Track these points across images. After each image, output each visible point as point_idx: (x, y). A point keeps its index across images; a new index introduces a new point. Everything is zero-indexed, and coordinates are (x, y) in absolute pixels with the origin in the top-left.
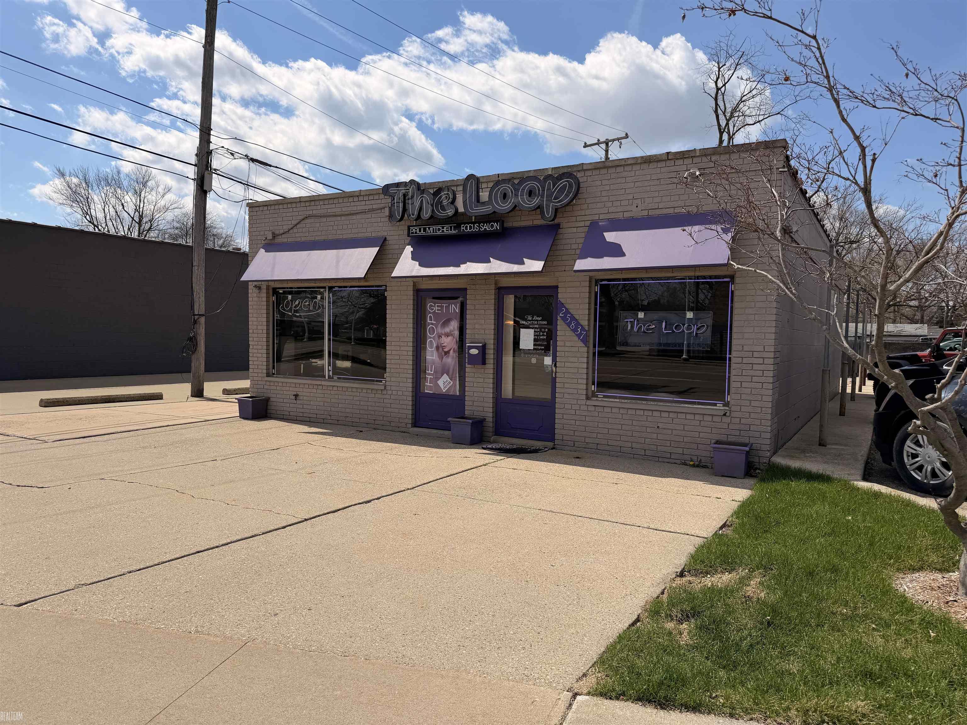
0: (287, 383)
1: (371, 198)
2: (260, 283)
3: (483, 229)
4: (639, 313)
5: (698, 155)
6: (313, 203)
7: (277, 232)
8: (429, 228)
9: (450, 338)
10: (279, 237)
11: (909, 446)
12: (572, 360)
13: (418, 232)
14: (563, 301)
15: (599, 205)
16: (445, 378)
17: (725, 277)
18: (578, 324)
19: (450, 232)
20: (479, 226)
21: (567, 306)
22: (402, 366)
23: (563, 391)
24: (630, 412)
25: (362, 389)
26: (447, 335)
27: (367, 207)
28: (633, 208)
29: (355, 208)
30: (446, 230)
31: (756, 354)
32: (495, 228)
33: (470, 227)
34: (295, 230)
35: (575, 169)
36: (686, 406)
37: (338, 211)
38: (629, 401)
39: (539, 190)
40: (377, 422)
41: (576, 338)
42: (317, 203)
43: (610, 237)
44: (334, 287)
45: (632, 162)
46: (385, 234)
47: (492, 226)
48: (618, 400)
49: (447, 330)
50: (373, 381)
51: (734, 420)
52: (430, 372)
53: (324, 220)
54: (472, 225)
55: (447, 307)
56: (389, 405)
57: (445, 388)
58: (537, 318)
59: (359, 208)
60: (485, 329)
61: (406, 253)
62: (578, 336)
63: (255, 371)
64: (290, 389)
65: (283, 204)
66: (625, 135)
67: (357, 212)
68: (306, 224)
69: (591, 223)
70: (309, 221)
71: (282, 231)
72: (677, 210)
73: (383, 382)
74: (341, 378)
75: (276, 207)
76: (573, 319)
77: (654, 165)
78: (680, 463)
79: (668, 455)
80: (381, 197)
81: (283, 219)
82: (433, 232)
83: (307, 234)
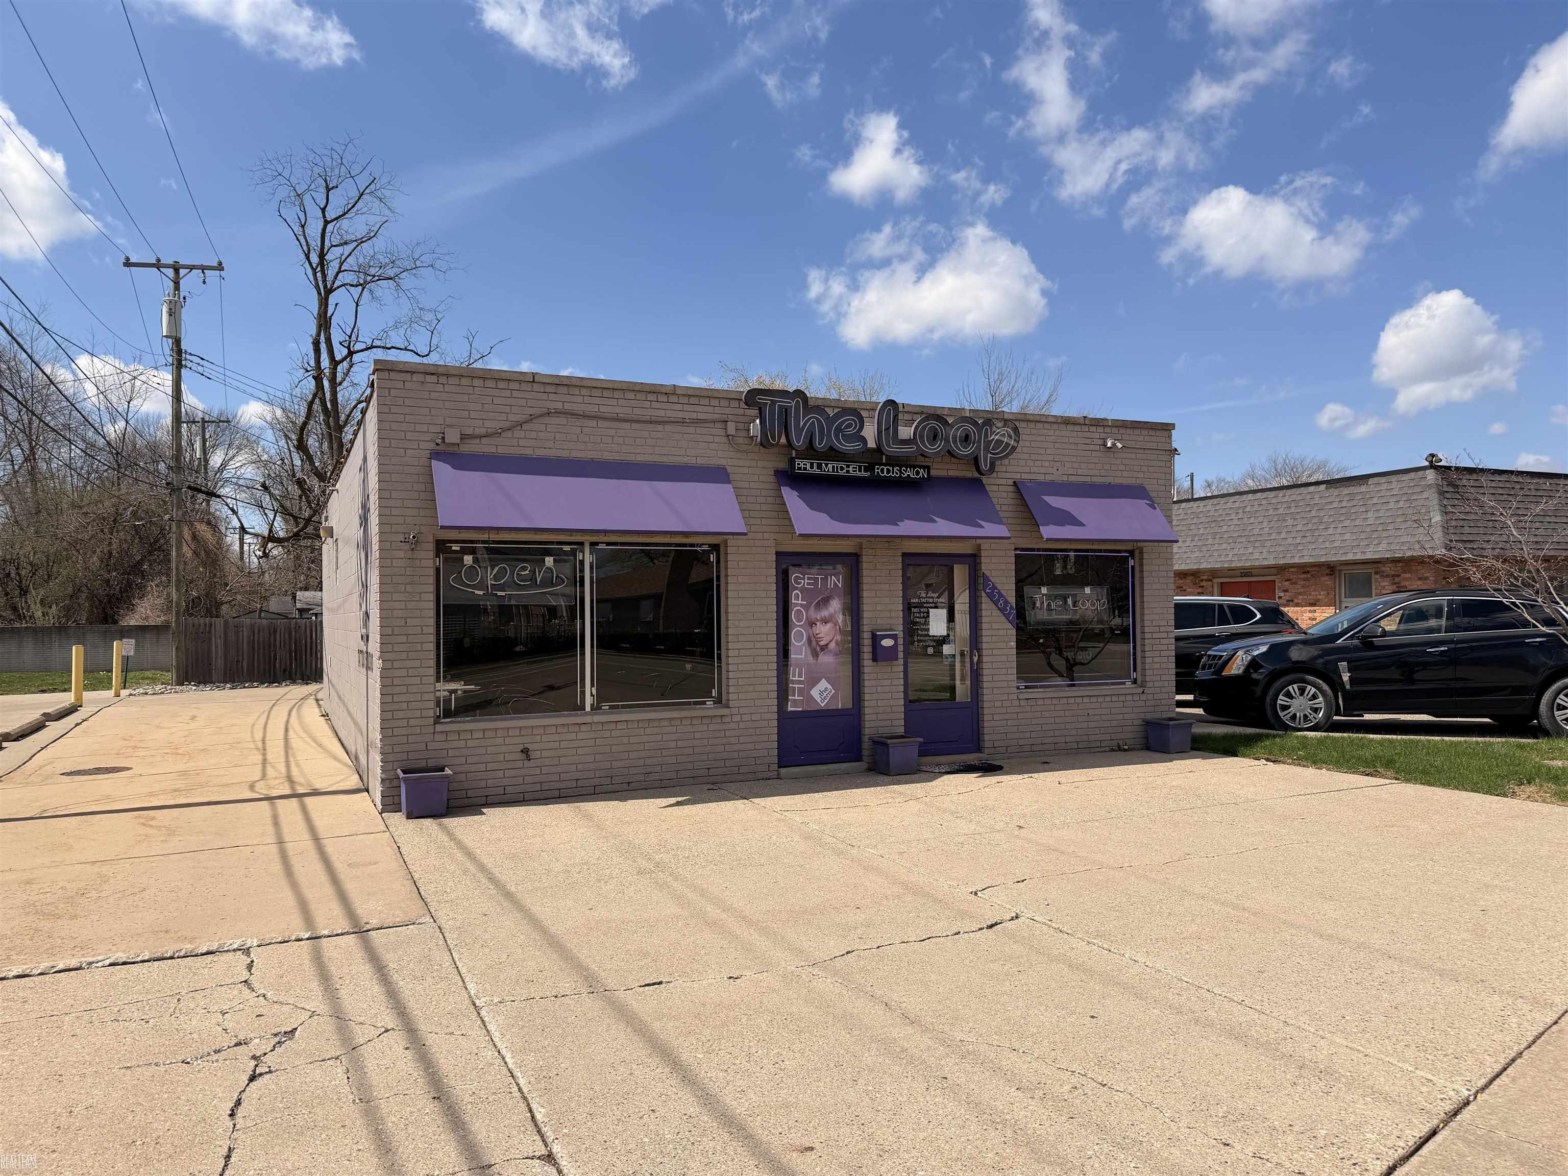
0: (497, 729)
1: (692, 400)
3: (906, 475)
4: (1043, 588)
6: (564, 390)
7: (472, 431)
8: (827, 465)
9: (829, 625)
10: (473, 441)
12: (999, 645)
13: (808, 468)
14: (987, 573)
16: (823, 684)
17: (1126, 551)
18: (1006, 601)
19: (858, 474)
20: (900, 471)
21: (993, 580)
22: (758, 674)
25: (681, 719)
26: (825, 621)
27: (687, 416)
28: (1054, 471)
29: (662, 413)
30: (854, 470)
32: (921, 475)
33: (888, 471)
34: (518, 433)
36: (1108, 687)
37: (623, 411)
38: (1053, 689)
40: (711, 772)
41: (1003, 619)
42: (576, 391)
43: (1055, 501)
44: (597, 544)
45: (1053, 420)
46: (723, 462)
47: (918, 473)
49: (825, 613)
50: (689, 703)
51: (1149, 697)
52: (797, 678)
53: (593, 423)
54: (891, 469)
55: (825, 580)
56: (734, 740)
58: (932, 595)
59: (669, 414)
60: (890, 611)
61: (791, 497)
62: (1007, 617)
63: (398, 715)
64: (508, 741)
65: (485, 379)
66: (216, 265)
67: (667, 419)
68: (548, 426)
69: (1014, 482)
70: (554, 420)
71: (483, 431)
72: (1094, 479)
73: (710, 703)
74: (617, 707)
75: (464, 381)
76: (1001, 595)
77: (1070, 427)
78: (1113, 750)
79: (1098, 744)
80: (715, 402)
81: (483, 408)
82: (833, 471)
83: (551, 444)
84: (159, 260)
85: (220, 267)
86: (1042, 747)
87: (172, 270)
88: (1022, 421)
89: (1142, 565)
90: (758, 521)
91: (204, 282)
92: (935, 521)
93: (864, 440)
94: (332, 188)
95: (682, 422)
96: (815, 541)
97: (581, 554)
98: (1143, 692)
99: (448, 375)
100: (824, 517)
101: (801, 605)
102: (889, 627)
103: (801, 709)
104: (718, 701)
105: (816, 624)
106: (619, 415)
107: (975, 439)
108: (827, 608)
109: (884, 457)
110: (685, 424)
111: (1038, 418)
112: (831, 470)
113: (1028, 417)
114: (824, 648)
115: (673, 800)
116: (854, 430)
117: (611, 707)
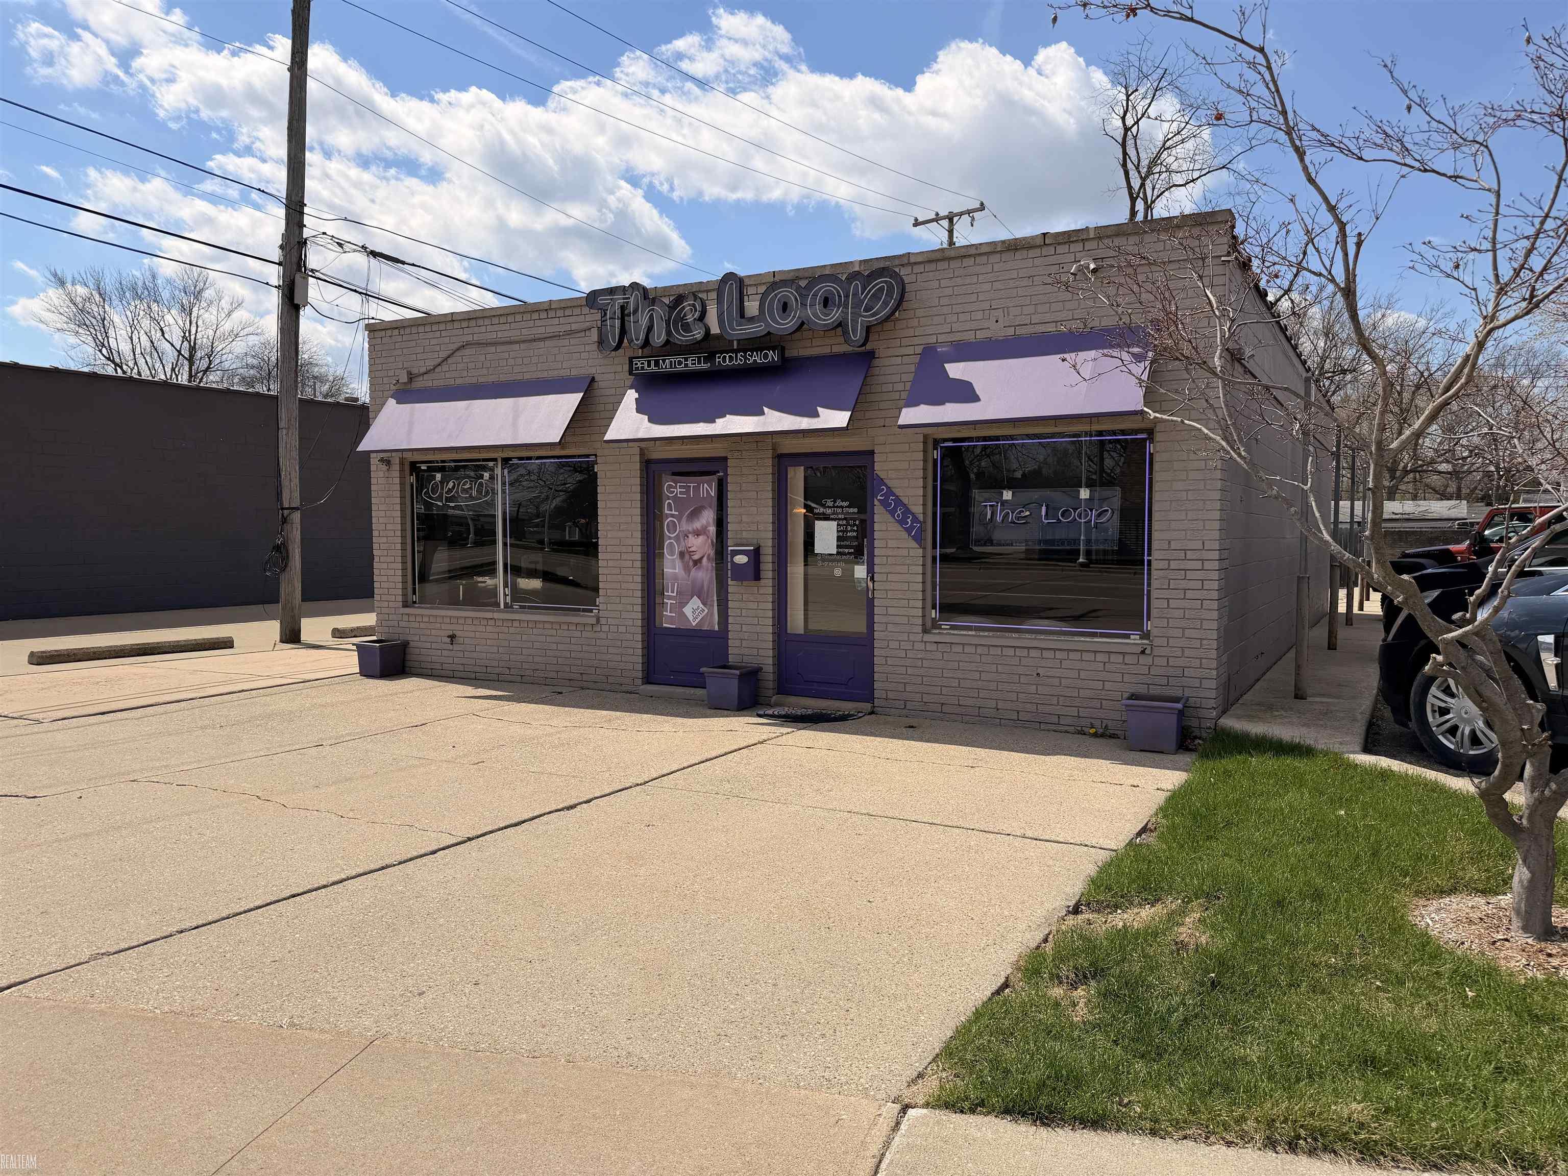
0: (436, 616)
1: (568, 312)
2: (389, 454)
3: (751, 361)
4: (1005, 492)
5: (1092, 236)
6: (473, 323)
7: (415, 371)
8: (664, 361)
9: (701, 537)
10: (418, 379)
11: (1434, 696)
12: (899, 569)
13: (646, 367)
14: (882, 475)
15: (937, 320)
16: (695, 603)
17: (1139, 431)
18: (907, 511)
19: (698, 367)
20: (745, 357)
21: (890, 483)
22: (624, 586)
23: (884, 620)
24: (993, 651)
25: (560, 624)
26: (697, 533)
27: (562, 329)
28: (992, 324)
29: (542, 330)
30: (692, 364)
31: (1190, 555)
32: (770, 358)
33: (731, 358)
34: (445, 367)
35: (897, 262)
36: (1082, 639)
37: (514, 334)
38: (991, 634)
39: (840, 296)
40: (585, 677)
42: (480, 322)
44: (510, 459)
45: (987, 249)
46: (592, 371)
47: (766, 356)
48: (973, 633)
49: (697, 525)
50: (579, 610)
51: (1158, 661)
52: (670, 594)
53: (493, 349)
54: (734, 355)
55: (697, 489)
56: (604, 650)
57: (695, 618)
58: (842, 504)
59: (549, 329)
60: (757, 523)
61: (627, 400)
62: (909, 532)
63: (383, 598)
64: (442, 626)
66: (978, 206)
67: (547, 335)
68: (463, 357)
69: (922, 349)
70: (467, 352)
71: (424, 370)
73: (595, 612)
74: (524, 607)
76: (897, 503)
79: (1055, 720)
81: (426, 350)
82: (671, 367)
83: (465, 374)
84: (937, 214)
85: (982, 207)
88: (938, 260)
89: (1156, 452)
95: (559, 336)
98: (1144, 652)
108: (698, 519)
110: (563, 337)
112: (668, 366)
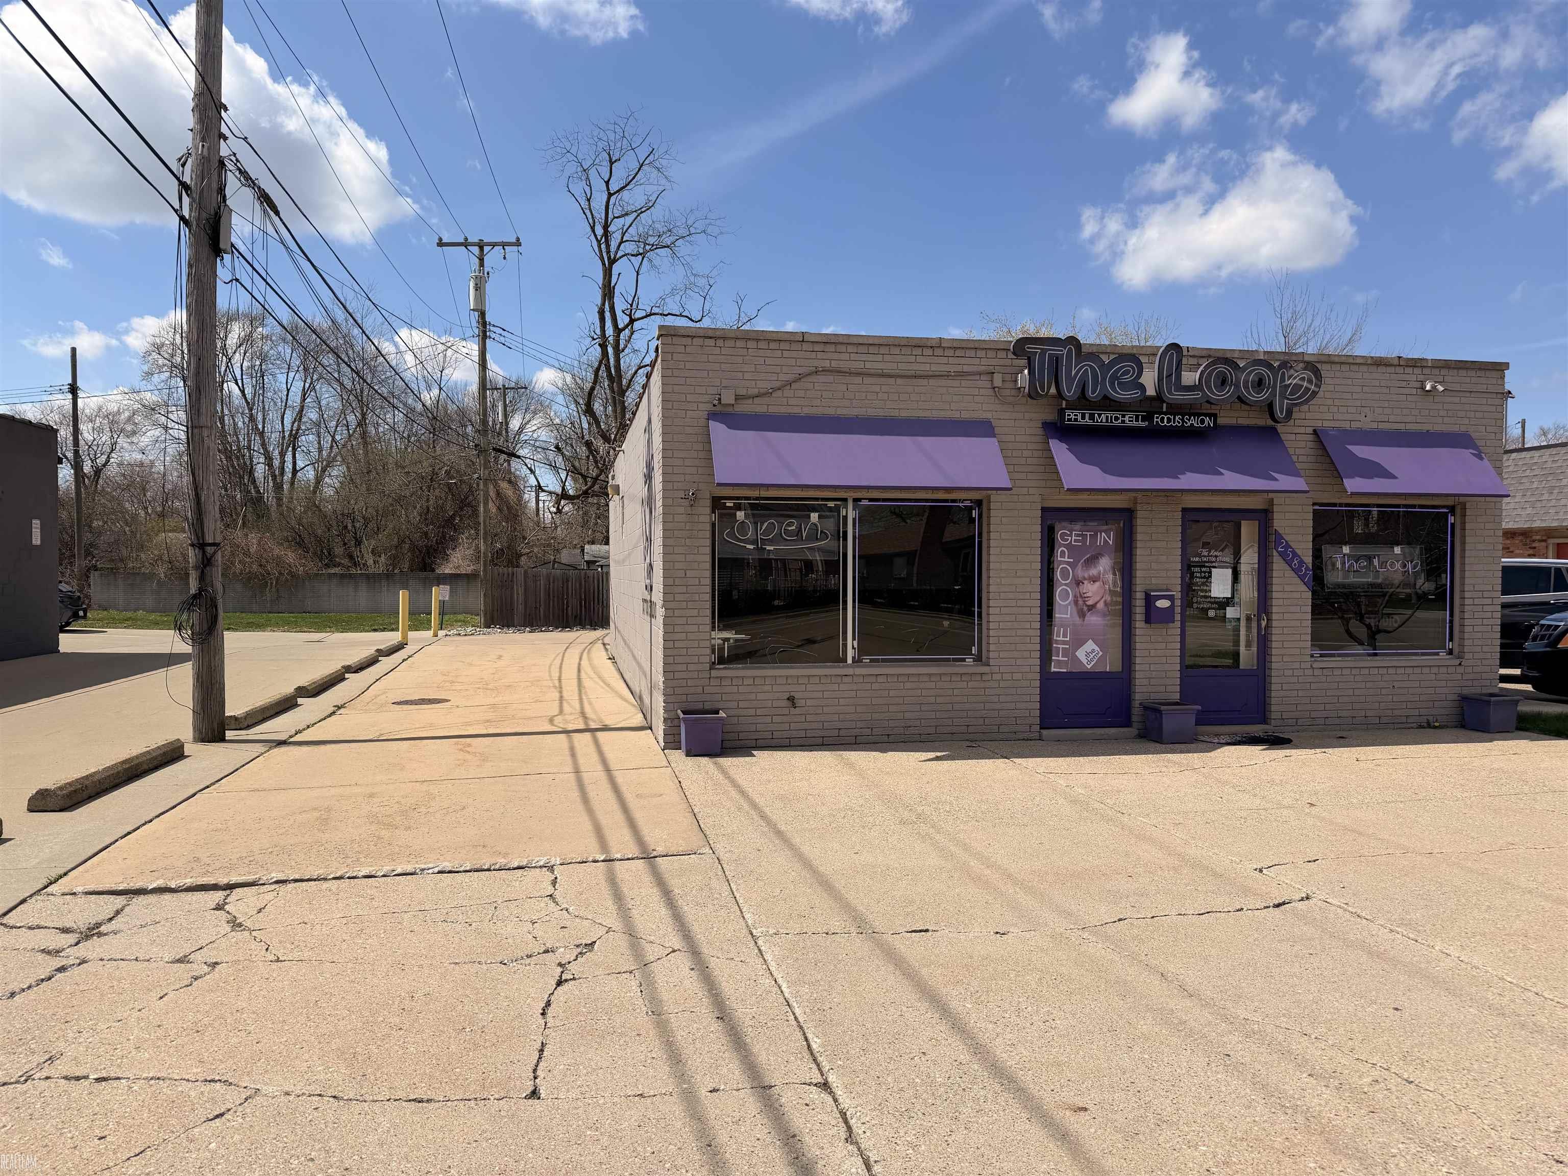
1: (958, 353)
3: (1189, 424)
6: (831, 348)
7: (746, 391)
8: (1100, 415)
9: (1097, 584)
10: (746, 402)
12: (1292, 609)
13: (1079, 418)
14: (1280, 530)
16: (1090, 645)
18: (1301, 561)
19: (1135, 424)
20: (1183, 420)
21: (1287, 538)
22: (1019, 632)
24: (1361, 672)
26: (1094, 580)
27: (952, 369)
28: (1362, 418)
29: (927, 367)
30: (1129, 420)
32: (1206, 423)
33: (1169, 420)
34: (788, 392)
35: (1294, 358)
36: (1418, 658)
37: (888, 367)
38: (1353, 658)
39: (1269, 379)
40: (971, 729)
41: (1298, 580)
42: (842, 348)
44: (860, 500)
45: (1361, 361)
46: (989, 415)
47: (1202, 422)
48: (1340, 659)
49: (1093, 572)
50: (948, 660)
51: (1467, 670)
52: (1061, 638)
53: (858, 380)
54: (1172, 417)
55: (1094, 537)
56: (994, 699)
57: (1089, 662)
58: (1216, 553)
59: (935, 367)
60: (1167, 570)
61: (1060, 450)
62: (1302, 578)
63: (679, 660)
64: (775, 688)
65: (758, 340)
66: (514, 241)
67: (931, 373)
68: (816, 384)
69: (1315, 431)
70: (822, 378)
71: (756, 391)
72: (1409, 427)
73: (969, 661)
74: (877, 661)
75: (740, 344)
76: (1295, 554)
77: (1382, 369)
78: (1421, 727)
79: (1404, 720)
80: (981, 354)
81: (756, 368)
82: (1107, 422)
83: (818, 402)
84: (466, 239)
85: (518, 243)
86: (1337, 721)
87: (477, 247)
88: (1325, 362)
89: (1463, 523)
90: (1023, 476)
91: (505, 258)
92: (1222, 474)
93: (1142, 388)
94: (615, 161)
95: (947, 376)
96: (1084, 496)
97: (844, 510)
98: (1460, 664)
99: (724, 338)
100: (1096, 470)
101: (1068, 563)
102: (1165, 587)
103: (1065, 670)
104: (978, 659)
105: (1083, 583)
106: (884, 371)
107: (1269, 384)
108: (1095, 567)
109: (1165, 405)
110: (950, 378)
111: (1343, 359)
112: (1104, 420)
113: (1333, 359)
114: (1091, 608)
115: (932, 755)
116: (1131, 377)
117: (872, 661)
